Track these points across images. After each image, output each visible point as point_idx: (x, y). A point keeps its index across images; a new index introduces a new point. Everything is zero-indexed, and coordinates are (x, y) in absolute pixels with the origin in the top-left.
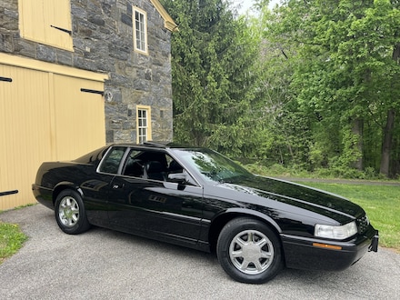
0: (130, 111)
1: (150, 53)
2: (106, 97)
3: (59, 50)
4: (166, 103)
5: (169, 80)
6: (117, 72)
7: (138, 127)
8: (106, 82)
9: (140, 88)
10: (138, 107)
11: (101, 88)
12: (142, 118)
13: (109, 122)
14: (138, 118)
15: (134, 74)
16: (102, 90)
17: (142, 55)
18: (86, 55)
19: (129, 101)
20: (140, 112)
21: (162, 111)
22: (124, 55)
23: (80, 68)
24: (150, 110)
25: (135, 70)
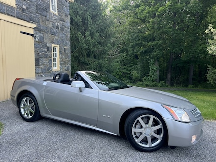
0: (48, 47)
1: (59, 14)
2: (35, 39)
3: (8, 6)
4: (67, 43)
5: (69, 30)
6: (41, 23)
7: (52, 57)
8: (35, 29)
9: (53, 34)
10: (53, 45)
11: (32, 32)
12: (54, 52)
13: (37, 54)
14: (52, 52)
15: (50, 26)
16: (33, 34)
17: (55, 15)
18: (23, 10)
19: (48, 41)
20: (53, 48)
21: (65, 49)
22: (44, 13)
23: (19, 19)
24: (59, 47)
25: (51, 23)
